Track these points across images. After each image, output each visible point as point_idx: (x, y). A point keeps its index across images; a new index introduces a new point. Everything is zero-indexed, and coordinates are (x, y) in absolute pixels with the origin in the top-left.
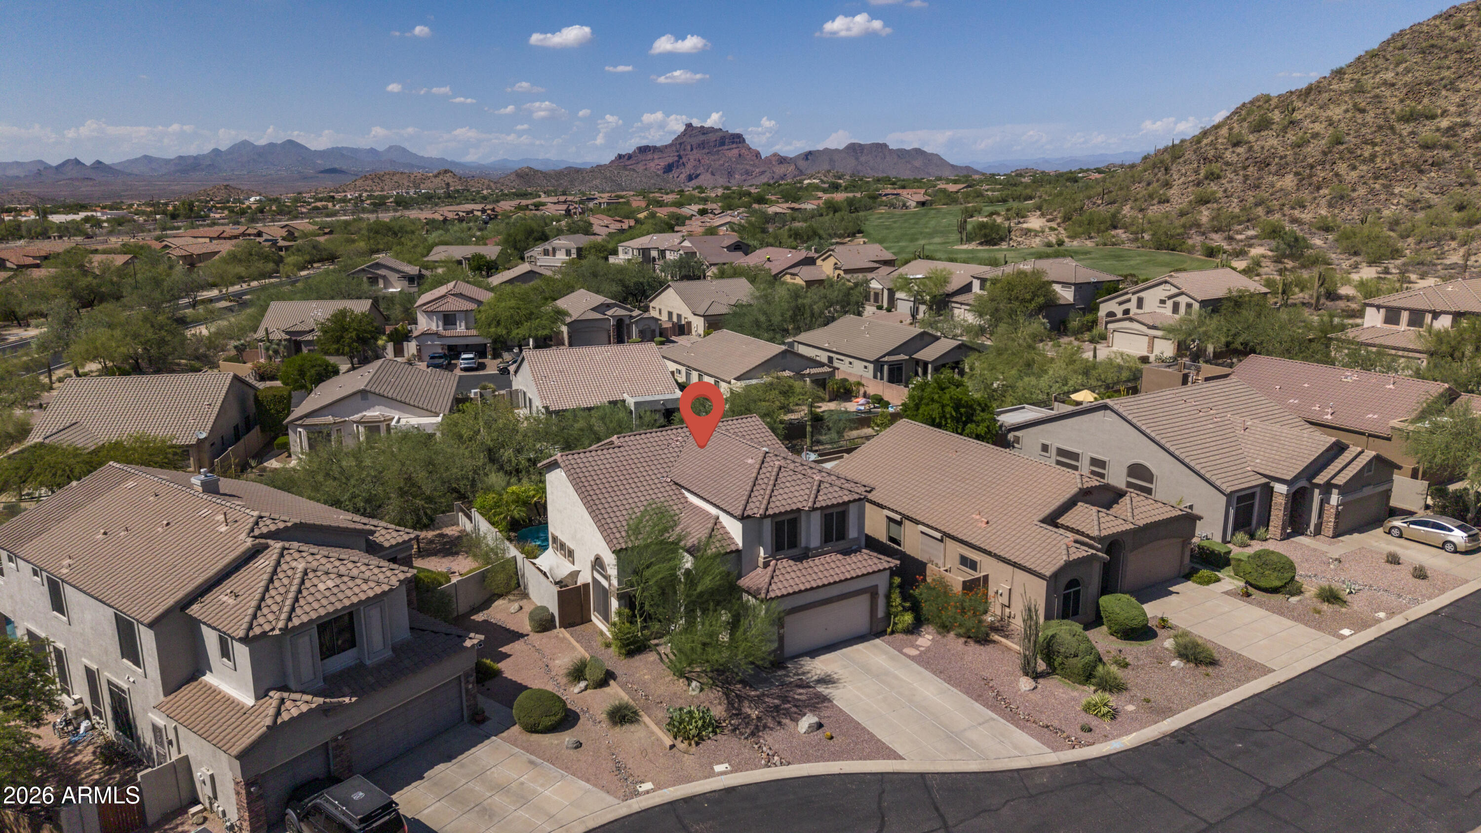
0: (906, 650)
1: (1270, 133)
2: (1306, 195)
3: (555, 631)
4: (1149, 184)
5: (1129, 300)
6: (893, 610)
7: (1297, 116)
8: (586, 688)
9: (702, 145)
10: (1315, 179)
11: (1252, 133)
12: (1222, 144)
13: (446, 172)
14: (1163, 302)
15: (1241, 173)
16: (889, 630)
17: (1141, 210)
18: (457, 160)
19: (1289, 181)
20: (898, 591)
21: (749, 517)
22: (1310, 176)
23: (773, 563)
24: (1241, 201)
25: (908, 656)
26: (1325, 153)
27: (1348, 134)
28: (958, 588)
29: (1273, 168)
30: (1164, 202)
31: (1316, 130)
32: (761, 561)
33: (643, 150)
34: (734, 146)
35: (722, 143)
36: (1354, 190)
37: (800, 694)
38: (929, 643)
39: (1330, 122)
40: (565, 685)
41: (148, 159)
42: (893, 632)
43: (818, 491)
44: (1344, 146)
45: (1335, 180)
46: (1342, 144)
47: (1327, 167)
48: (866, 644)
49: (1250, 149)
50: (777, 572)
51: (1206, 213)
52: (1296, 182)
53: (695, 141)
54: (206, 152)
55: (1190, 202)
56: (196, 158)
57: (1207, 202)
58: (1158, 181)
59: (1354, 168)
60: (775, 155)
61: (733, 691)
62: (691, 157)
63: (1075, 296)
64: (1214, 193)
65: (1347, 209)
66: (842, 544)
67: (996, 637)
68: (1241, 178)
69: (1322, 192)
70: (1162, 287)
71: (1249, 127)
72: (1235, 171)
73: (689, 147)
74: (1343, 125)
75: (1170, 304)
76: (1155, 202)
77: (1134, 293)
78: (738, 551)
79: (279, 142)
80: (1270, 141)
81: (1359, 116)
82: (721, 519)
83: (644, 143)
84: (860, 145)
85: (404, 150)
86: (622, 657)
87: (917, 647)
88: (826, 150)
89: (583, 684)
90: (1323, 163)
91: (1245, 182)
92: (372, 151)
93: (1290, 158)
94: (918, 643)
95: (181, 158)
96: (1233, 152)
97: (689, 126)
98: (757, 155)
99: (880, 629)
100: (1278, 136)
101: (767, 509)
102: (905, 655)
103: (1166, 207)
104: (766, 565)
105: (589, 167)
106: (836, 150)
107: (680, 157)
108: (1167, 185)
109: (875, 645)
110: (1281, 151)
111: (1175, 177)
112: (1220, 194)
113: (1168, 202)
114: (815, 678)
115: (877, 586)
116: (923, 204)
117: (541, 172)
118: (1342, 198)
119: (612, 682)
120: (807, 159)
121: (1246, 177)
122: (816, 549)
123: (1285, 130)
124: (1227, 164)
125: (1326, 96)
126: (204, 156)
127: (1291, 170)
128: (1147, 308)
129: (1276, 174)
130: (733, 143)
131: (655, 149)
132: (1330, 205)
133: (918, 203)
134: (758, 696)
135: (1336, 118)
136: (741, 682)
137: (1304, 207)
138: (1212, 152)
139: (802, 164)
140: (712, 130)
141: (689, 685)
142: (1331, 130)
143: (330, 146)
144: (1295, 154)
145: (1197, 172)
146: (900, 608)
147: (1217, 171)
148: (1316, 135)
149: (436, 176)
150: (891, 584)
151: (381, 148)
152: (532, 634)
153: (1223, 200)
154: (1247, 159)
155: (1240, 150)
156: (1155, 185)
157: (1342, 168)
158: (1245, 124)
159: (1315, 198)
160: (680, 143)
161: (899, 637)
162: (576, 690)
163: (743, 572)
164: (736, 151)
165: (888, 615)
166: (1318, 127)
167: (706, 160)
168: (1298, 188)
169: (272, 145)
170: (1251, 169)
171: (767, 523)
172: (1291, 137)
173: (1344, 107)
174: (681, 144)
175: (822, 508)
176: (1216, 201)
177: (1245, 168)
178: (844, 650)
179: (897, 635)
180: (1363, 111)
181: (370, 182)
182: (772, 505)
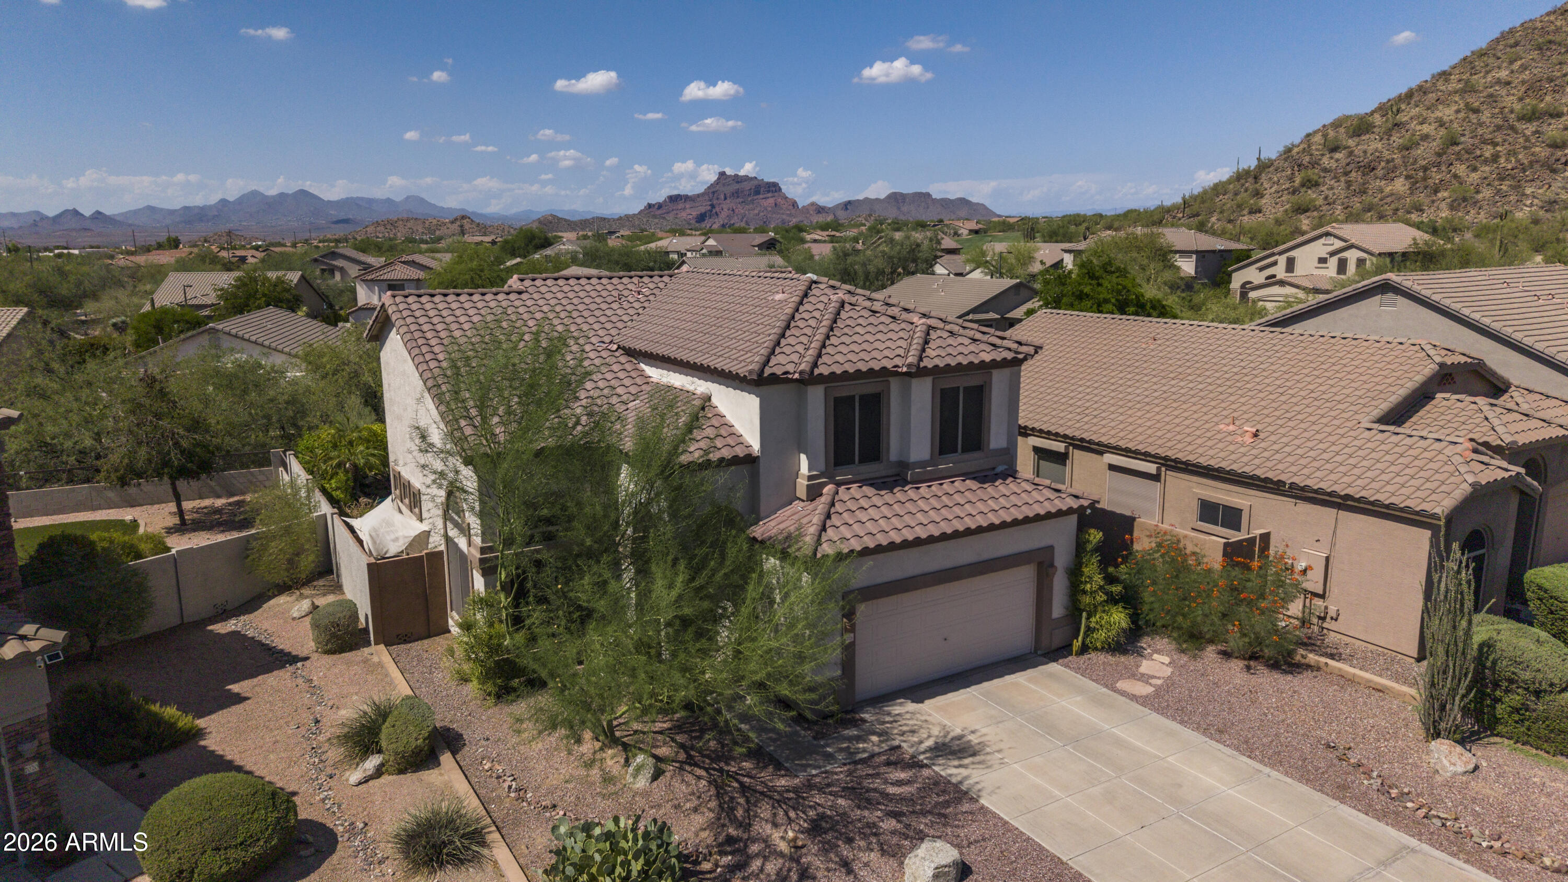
0: (1120, 685)
1: (1372, 136)
2: (1422, 197)
3: (366, 651)
4: (1236, 194)
5: (1275, 263)
6: (1087, 599)
7: (1403, 118)
8: (379, 772)
9: (736, 194)
10: (1430, 182)
11: (1351, 137)
12: (1317, 150)
13: (463, 217)
14: (1322, 260)
15: (1343, 179)
16: (1077, 644)
17: (1230, 221)
18: (480, 211)
19: (1400, 185)
20: (1095, 559)
21: (774, 379)
22: (1425, 179)
23: (828, 489)
24: (1346, 208)
25: (1134, 698)
26: (1439, 155)
27: (1463, 135)
28: (1214, 558)
29: (1379, 172)
30: (1255, 212)
31: (1425, 131)
32: (802, 483)
33: (674, 199)
34: (770, 195)
35: (757, 192)
36: (1478, 192)
37: (899, 783)
38: (1168, 671)
39: (1441, 123)
40: (335, 765)
41: (151, 209)
42: (1084, 649)
43: (926, 342)
44: (1460, 147)
45: (1454, 182)
46: (1457, 144)
47: (1443, 168)
48: (1030, 673)
49: (1351, 153)
50: (838, 507)
51: (1306, 222)
52: (1407, 187)
53: (729, 190)
54: (213, 203)
55: (1286, 211)
56: (203, 208)
57: (1306, 211)
58: (1246, 191)
59: (1475, 169)
60: (813, 204)
61: (734, 776)
62: (724, 206)
63: (1197, 267)
64: (1314, 200)
65: (1472, 212)
66: (975, 460)
67: (1312, 658)
68: (1343, 185)
69: (1440, 195)
70: (1322, 241)
71: (1347, 133)
72: (1335, 177)
73: (722, 197)
74: (1455, 125)
75: (1333, 262)
76: (1245, 212)
77: (1280, 253)
78: (750, 460)
79: (290, 192)
80: (1373, 144)
81: (1473, 117)
82: (715, 401)
83: (675, 192)
84: (902, 195)
85: (422, 201)
86: (491, 701)
87: (1145, 679)
88: (866, 199)
89: (372, 762)
90: (1438, 165)
91: (1348, 188)
92: (389, 201)
93: (1398, 161)
94: (1142, 669)
95: (186, 208)
96: (1332, 158)
97: (722, 174)
98: (794, 204)
99: (1058, 640)
100: (1381, 139)
101: (815, 365)
102: (1123, 693)
103: (1259, 217)
104: (814, 493)
105: (617, 217)
106: (877, 199)
107: (713, 206)
108: (1258, 194)
109: (1051, 675)
110: (1386, 154)
111: (1266, 185)
112: (1320, 201)
113: (1260, 212)
114: (930, 743)
115: (1051, 548)
116: (976, 232)
117: (566, 220)
118: (1465, 199)
119: (446, 758)
120: (847, 209)
121: (1349, 184)
122: (923, 464)
123: (1388, 133)
124: (1326, 170)
125: (1432, 96)
126: (210, 207)
127: (1401, 174)
128: (1299, 270)
129: (1384, 178)
130: (769, 192)
131: (686, 198)
132: (1452, 207)
133: (971, 231)
134: (795, 790)
135: (1446, 119)
136: (758, 755)
137: (1422, 211)
138: (1307, 159)
139: (841, 215)
140: (746, 178)
141: (627, 762)
142: (1443, 132)
143: (343, 196)
144: (1404, 157)
145: (1291, 179)
146: (1101, 597)
147: (1315, 178)
148: (1425, 137)
149: (452, 222)
150: (1080, 547)
151: (398, 199)
152: (315, 656)
153: (1324, 208)
154: (1348, 164)
155: (1337, 155)
156: (1243, 195)
157: (1461, 169)
158: (1342, 130)
159: (1433, 202)
160: (712, 191)
161: (1099, 659)
162: (355, 776)
163: (763, 509)
164: (771, 201)
165: (1075, 611)
166: (1426, 129)
167: (740, 210)
168: (1412, 191)
169: (282, 195)
170: (1353, 174)
171: (816, 396)
172: (1397, 139)
173: (1455, 108)
174: (714, 193)
175: (936, 371)
176: (1316, 209)
177: (1346, 174)
178: (986, 685)
179: (1093, 655)
180: (1476, 111)
181: (382, 228)
182: (825, 359)
